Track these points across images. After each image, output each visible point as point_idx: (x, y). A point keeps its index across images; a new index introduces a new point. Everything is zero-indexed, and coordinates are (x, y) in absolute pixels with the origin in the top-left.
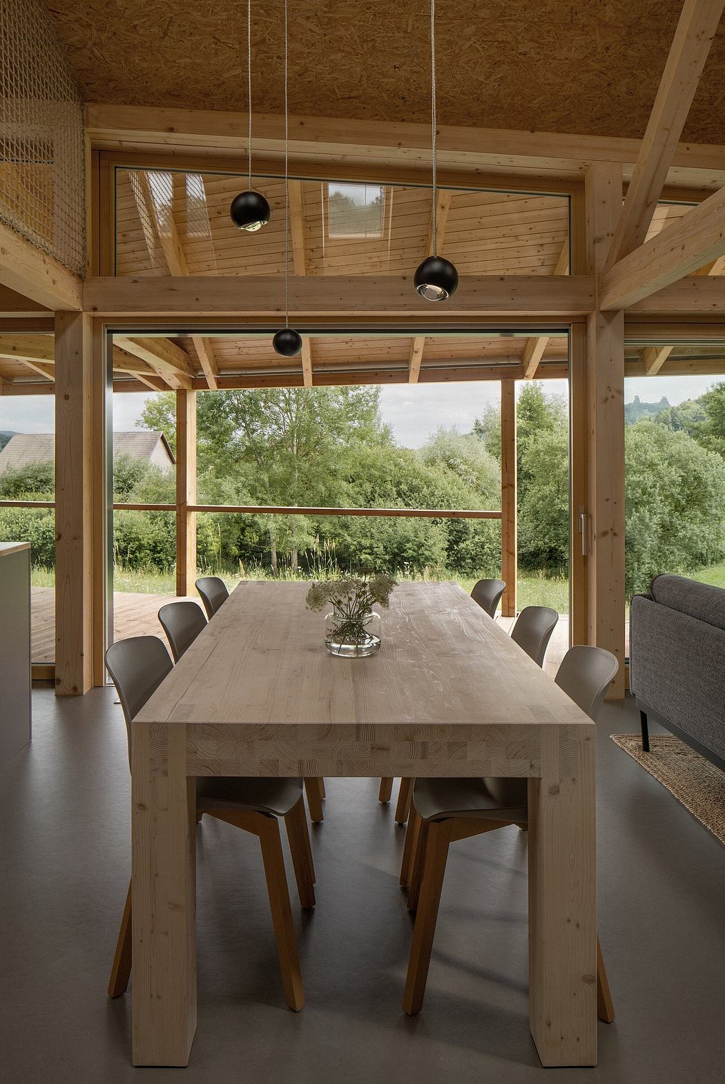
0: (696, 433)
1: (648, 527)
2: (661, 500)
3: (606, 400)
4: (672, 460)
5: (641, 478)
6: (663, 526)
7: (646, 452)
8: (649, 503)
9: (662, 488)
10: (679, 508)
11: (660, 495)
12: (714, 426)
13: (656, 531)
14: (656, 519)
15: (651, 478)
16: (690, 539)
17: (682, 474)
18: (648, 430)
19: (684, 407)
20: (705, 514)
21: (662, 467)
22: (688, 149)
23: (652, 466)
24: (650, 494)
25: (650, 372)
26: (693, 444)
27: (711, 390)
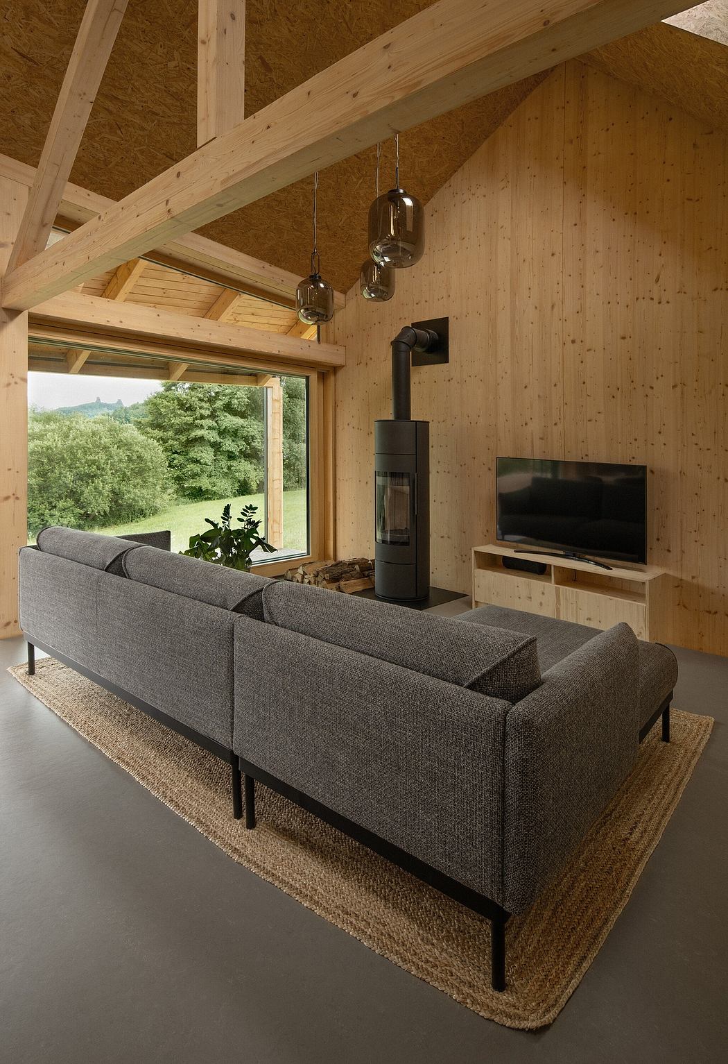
0: (139, 425)
1: (101, 494)
2: (112, 473)
3: (9, 385)
4: (120, 444)
5: (96, 458)
6: (114, 493)
7: (100, 439)
8: (102, 475)
9: (112, 464)
10: (124, 478)
11: (111, 469)
12: (152, 421)
13: (108, 496)
14: (108, 487)
15: (104, 457)
16: (133, 499)
17: (128, 454)
18: (102, 422)
19: (135, 407)
20: (145, 482)
21: (114, 449)
22: (89, 195)
23: (106, 448)
24: (103, 468)
25: (72, 371)
26: (136, 433)
27: (150, 396)
